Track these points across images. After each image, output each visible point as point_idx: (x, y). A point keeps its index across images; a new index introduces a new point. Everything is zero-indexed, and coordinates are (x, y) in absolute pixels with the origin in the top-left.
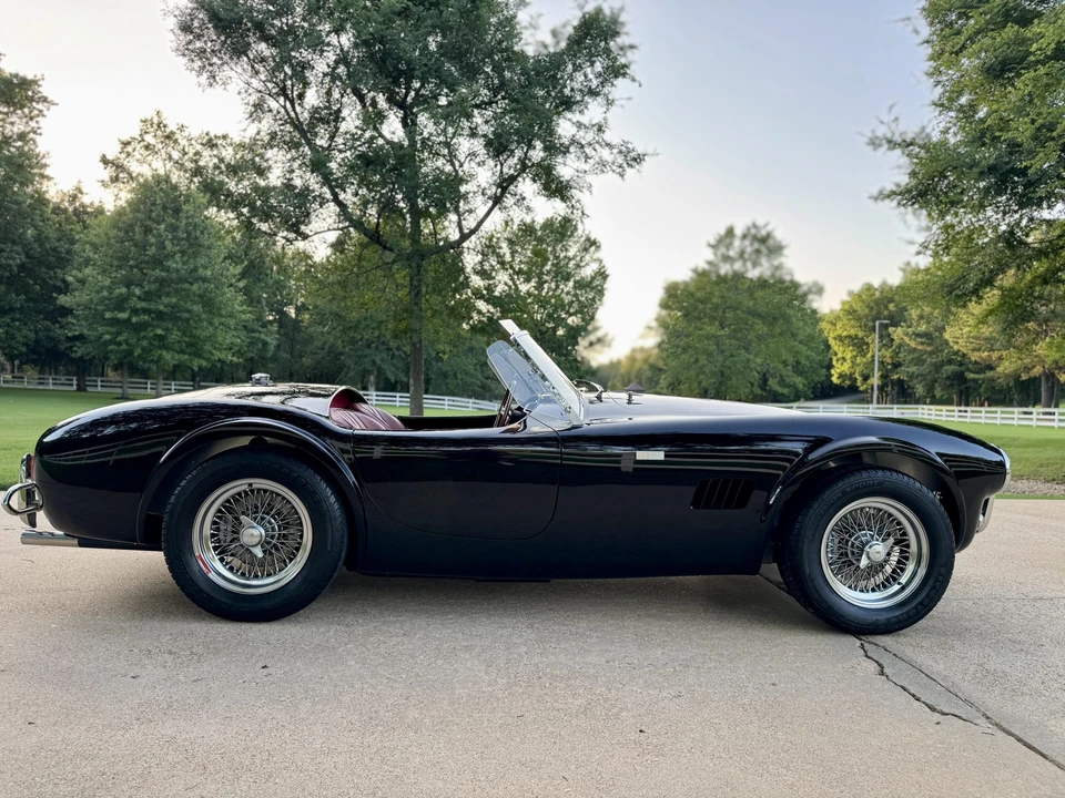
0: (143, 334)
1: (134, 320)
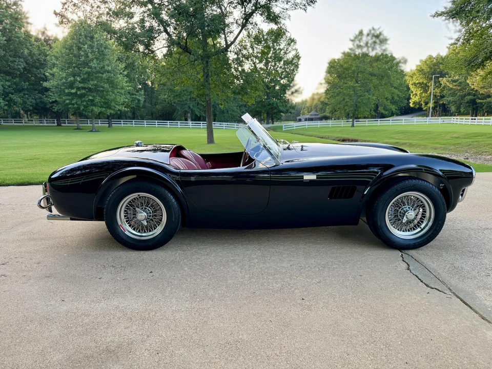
0: (83, 99)
1: (78, 93)
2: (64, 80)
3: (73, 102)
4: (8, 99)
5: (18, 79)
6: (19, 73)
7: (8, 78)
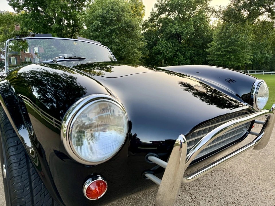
0: (224, 57)
2: (215, 48)
3: (218, 59)
4: (192, 59)
5: (198, 49)
6: (199, 46)
7: (194, 49)
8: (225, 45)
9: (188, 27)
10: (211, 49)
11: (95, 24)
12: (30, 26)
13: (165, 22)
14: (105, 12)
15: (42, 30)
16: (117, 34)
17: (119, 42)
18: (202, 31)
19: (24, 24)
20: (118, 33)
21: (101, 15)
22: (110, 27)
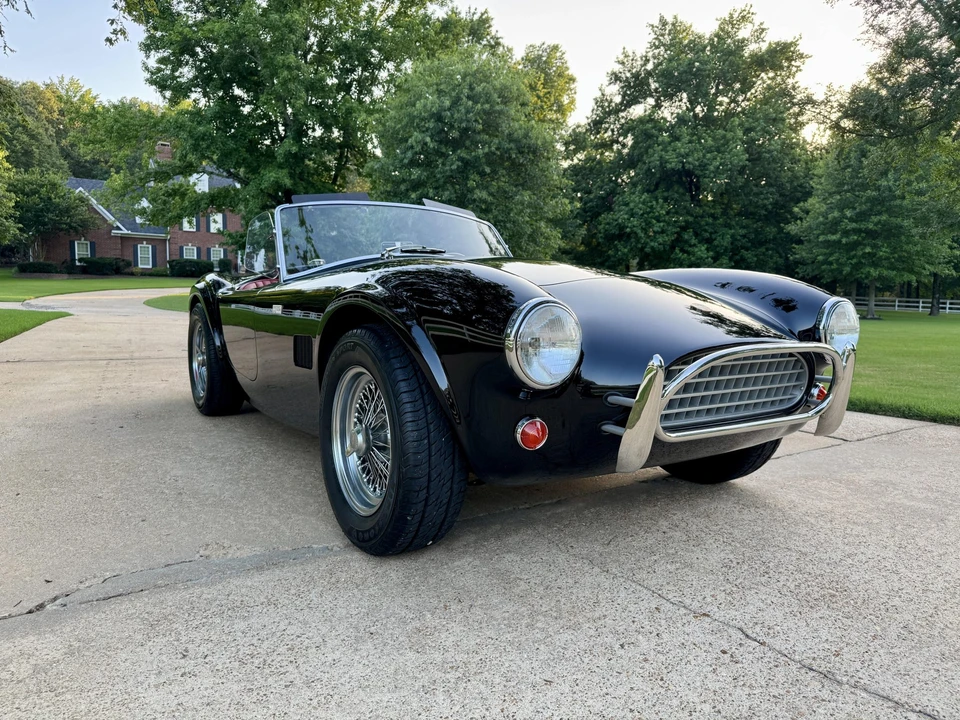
0: (853, 253)
1: (844, 241)
2: (821, 219)
3: (831, 259)
4: (738, 257)
5: (760, 224)
6: (764, 212)
7: (745, 222)
8: (858, 210)
9: (722, 149)
10: (805, 224)
11: (414, 144)
12: (208, 147)
13: (646, 130)
14: (447, 103)
15: (244, 159)
16: (482, 174)
17: (490, 199)
18: (774, 161)
19: (191, 142)
20: (488, 170)
21: (433, 115)
22: (462, 153)
